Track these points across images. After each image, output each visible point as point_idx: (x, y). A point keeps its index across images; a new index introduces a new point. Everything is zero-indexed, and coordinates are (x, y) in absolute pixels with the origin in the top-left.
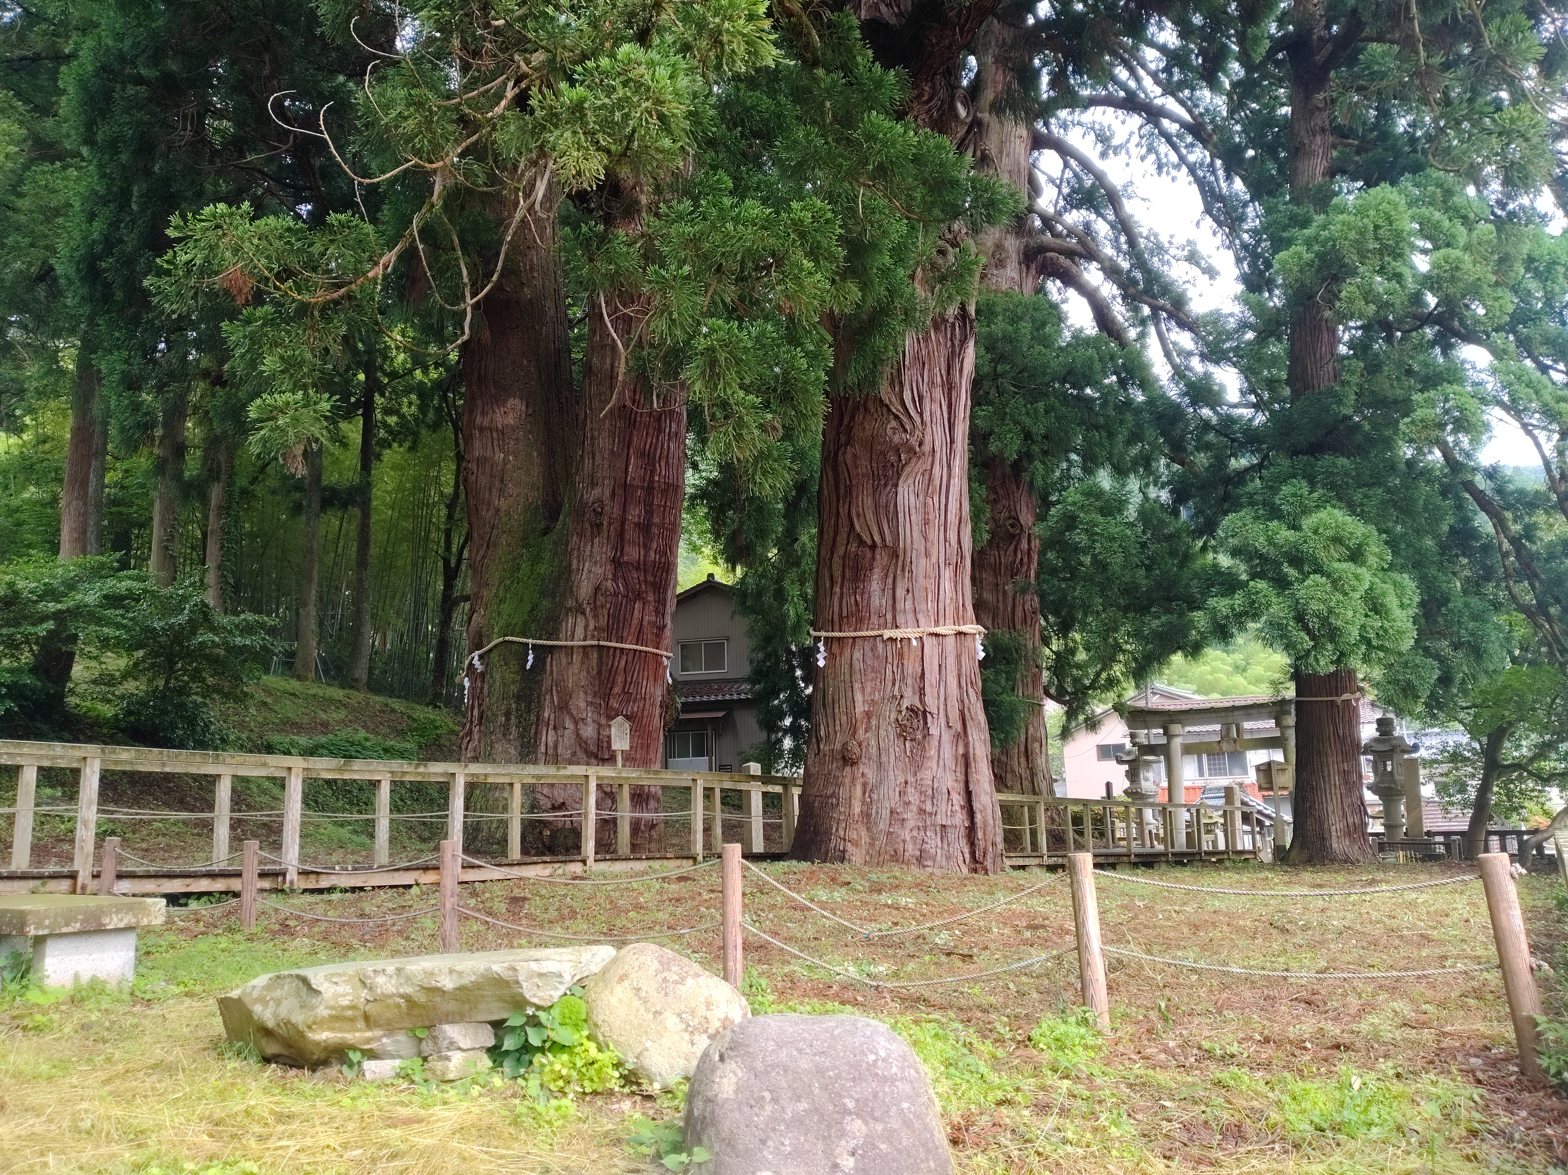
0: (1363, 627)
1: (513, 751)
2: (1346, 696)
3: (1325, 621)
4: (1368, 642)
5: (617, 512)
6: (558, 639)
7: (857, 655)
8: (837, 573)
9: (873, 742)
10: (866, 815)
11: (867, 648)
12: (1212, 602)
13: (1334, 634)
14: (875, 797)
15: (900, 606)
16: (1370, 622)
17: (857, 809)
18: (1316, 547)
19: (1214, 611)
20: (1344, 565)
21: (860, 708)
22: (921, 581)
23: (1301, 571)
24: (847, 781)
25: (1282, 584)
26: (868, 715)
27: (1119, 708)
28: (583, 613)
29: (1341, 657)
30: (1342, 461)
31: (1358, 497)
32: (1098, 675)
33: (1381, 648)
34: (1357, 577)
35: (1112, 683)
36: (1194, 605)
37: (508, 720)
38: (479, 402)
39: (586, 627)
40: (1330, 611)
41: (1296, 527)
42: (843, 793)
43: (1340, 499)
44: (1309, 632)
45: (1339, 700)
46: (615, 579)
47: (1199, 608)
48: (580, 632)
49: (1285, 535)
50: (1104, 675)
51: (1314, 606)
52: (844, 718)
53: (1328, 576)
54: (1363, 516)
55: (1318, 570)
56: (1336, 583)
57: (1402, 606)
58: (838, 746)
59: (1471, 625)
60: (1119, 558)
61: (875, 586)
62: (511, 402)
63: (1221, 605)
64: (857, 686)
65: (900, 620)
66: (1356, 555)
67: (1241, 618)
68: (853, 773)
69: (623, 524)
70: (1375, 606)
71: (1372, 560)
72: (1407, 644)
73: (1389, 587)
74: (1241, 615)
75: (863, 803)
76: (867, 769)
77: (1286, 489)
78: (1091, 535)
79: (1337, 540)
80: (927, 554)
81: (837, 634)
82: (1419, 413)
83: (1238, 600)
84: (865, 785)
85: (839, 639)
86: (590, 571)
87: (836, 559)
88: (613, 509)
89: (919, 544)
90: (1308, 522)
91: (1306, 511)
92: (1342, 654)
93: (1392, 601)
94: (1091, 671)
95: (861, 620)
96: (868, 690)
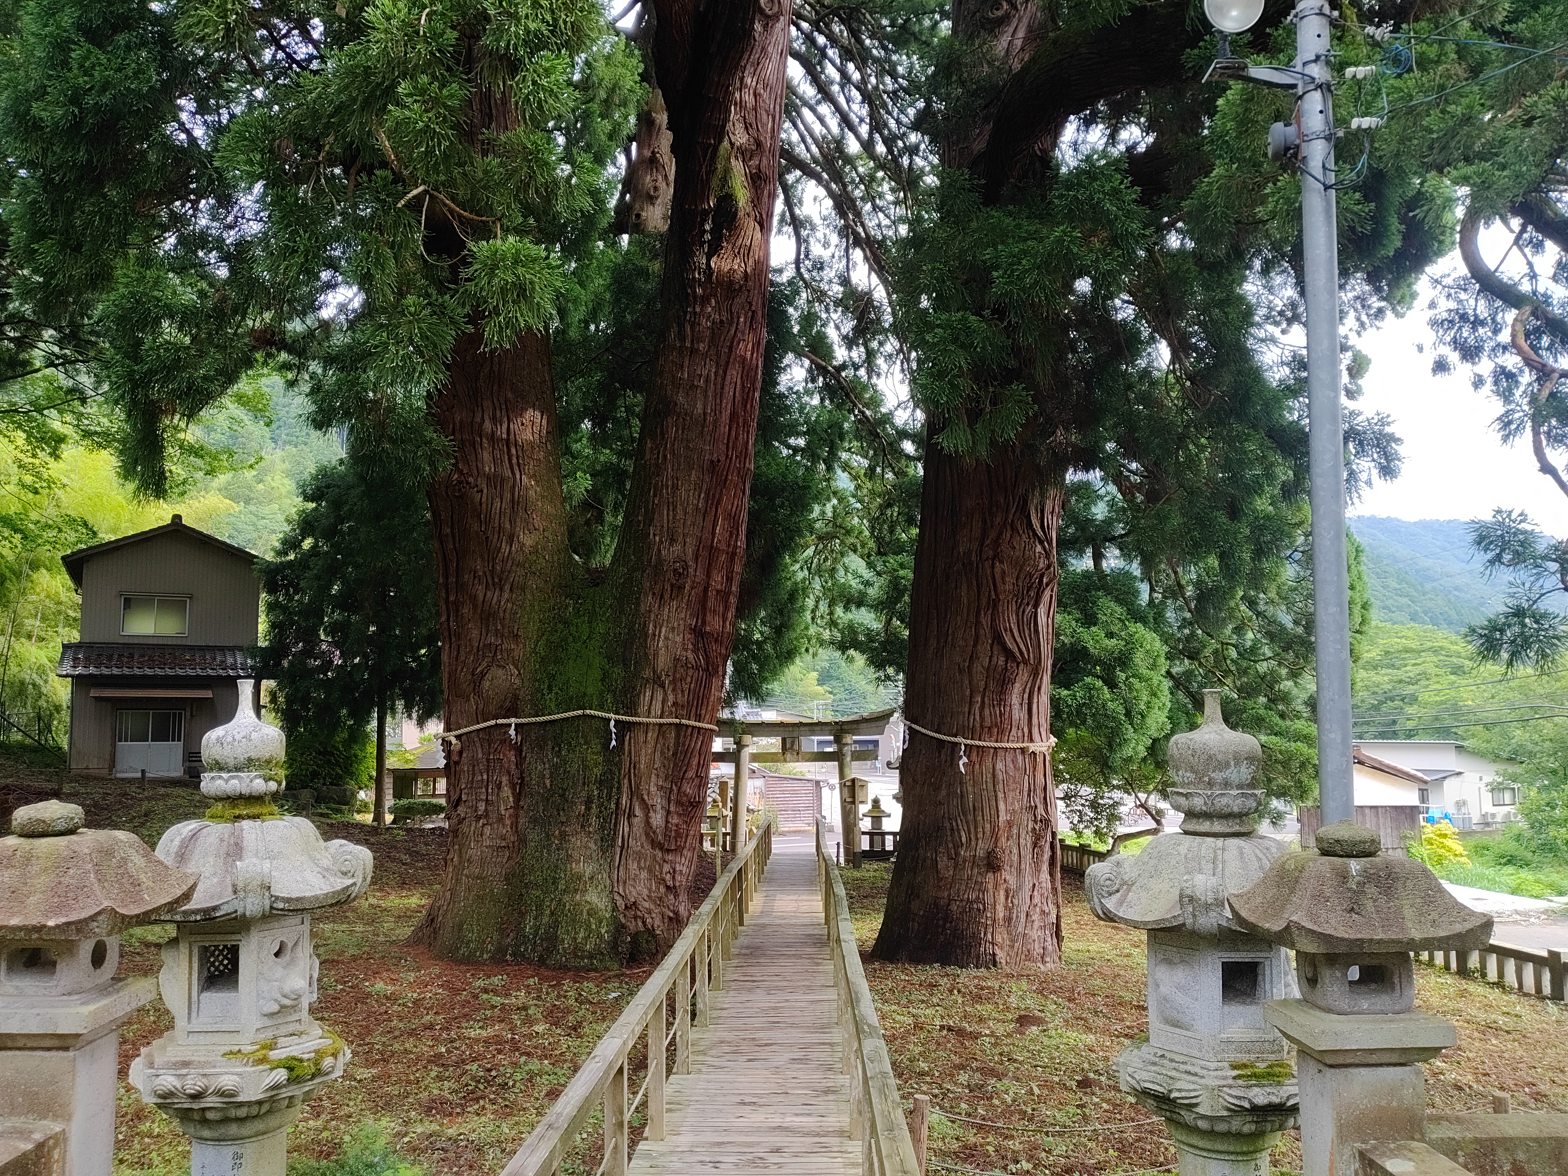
1: (592, 845)
5: (700, 576)
6: (636, 715)
7: (1000, 765)
8: (981, 683)
9: (1015, 851)
10: (1008, 920)
11: (1009, 759)
14: (1016, 902)
15: (1034, 720)
17: (1001, 913)
21: (1003, 817)
24: (990, 886)
26: (1010, 824)
28: (662, 686)
37: (588, 809)
38: (487, 403)
39: (664, 702)
42: (989, 898)
46: (695, 651)
48: (657, 707)
52: (988, 826)
58: (981, 853)
61: (1015, 698)
62: (529, 413)
64: (1000, 795)
65: (1035, 733)
68: (995, 879)
69: (706, 590)
75: (1006, 907)
76: (1008, 875)
81: (977, 743)
84: (1007, 891)
85: (978, 747)
86: (667, 638)
88: (697, 573)
95: (1001, 732)
96: (1010, 800)
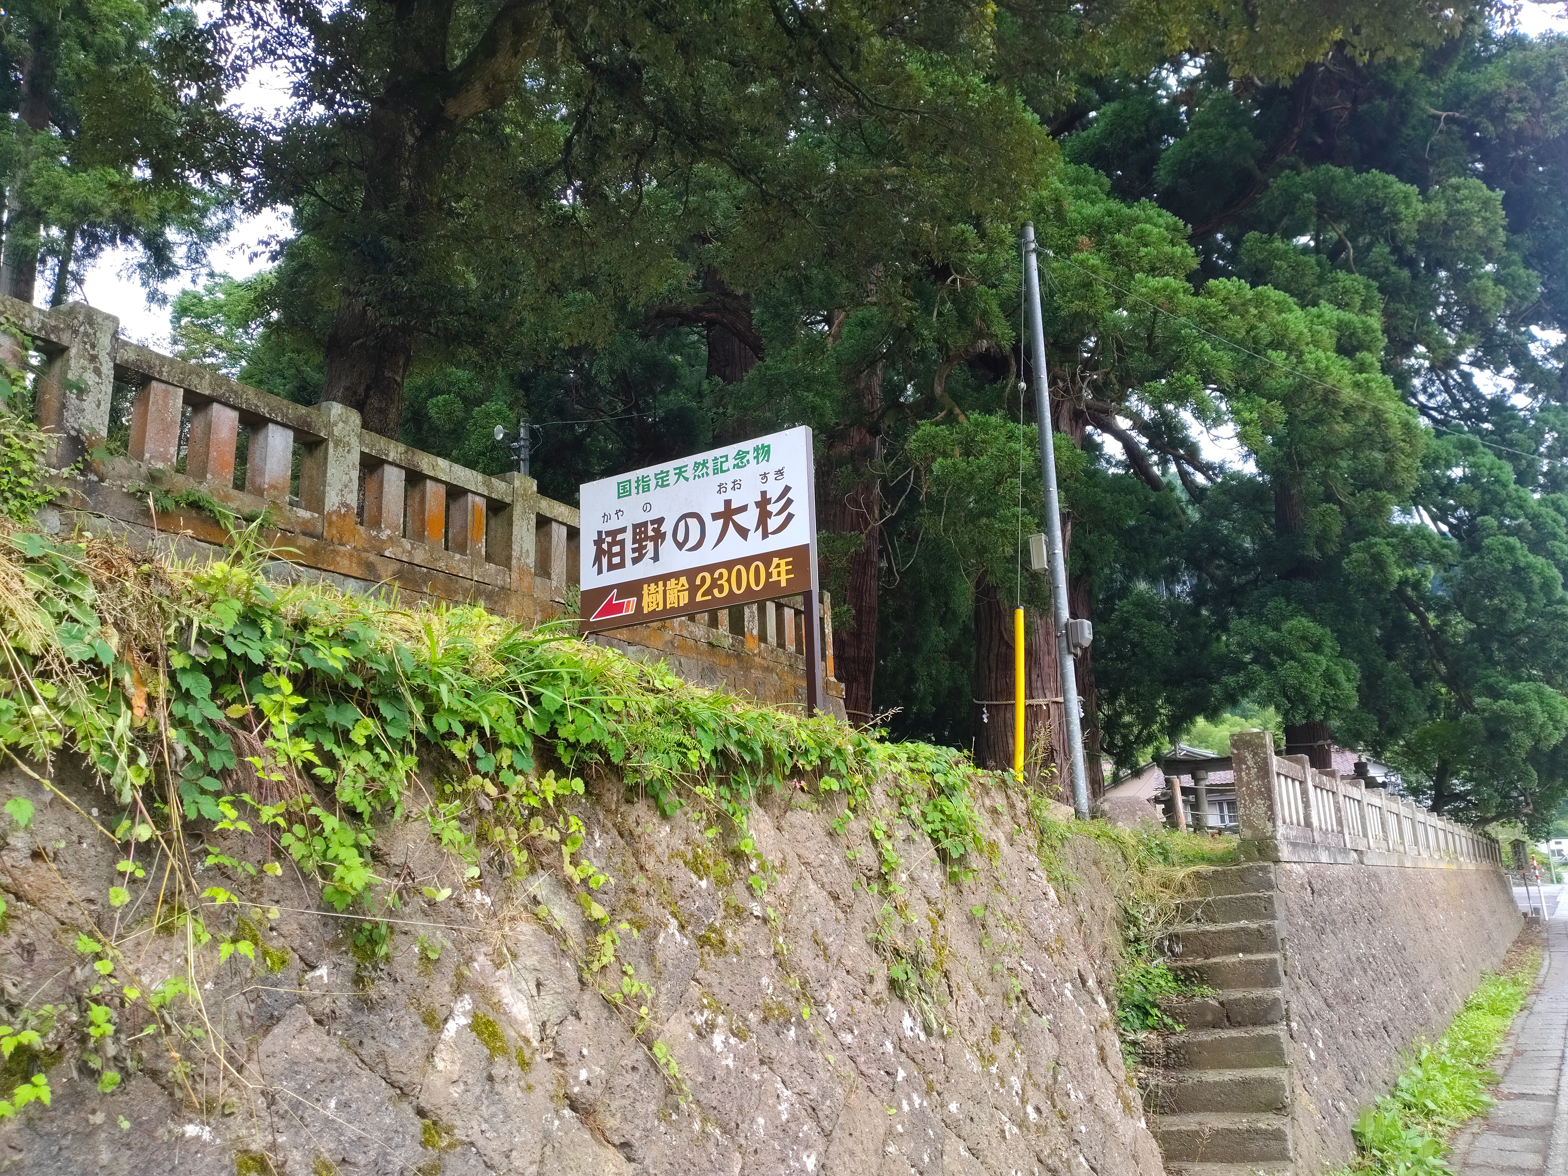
0: (1323, 694)
2: (1320, 743)
3: (1297, 691)
4: (1327, 704)
7: (1009, 715)
8: (993, 665)
12: (1224, 679)
13: (1304, 699)
15: (1034, 685)
16: (1327, 691)
18: (1290, 643)
19: (1226, 685)
20: (1310, 654)
22: (1046, 669)
23: (1282, 659)
25: (1270, 667)
27: (1158, 759)
29: (1310, 714)
30: (1308, 585)
31: (1318, 610)
32: (1140, 732)
33: (1336, 708)
34: (1317, 662)
35: (1151, 739)
36: (1213, 680)
40: (1301, 684)
41: (1277, 629)
43: (1307, 610)
44: (1288, 698)
45: (1316, 745)
47: (1216, 683)
49: (1271, 634)
50: (1145, 732)
51: (1291, 681)
53: (1299, 661)
54: (1322, 623)
55: (1293, 658)
56: (1305, 666)
57: (1348, 680)
59: (1398, 692)
60: (1160, 649)
63: (1231, 680)
64: (1009, 734)
65: (1035, 693)
66: (1317, 648)
67: (1245, 689)
70: (1330, 680)
71: (1327, 651)
72: (1354, 704)
73: (1339, 669)
74: (1243, 687)
77: (1271, 604)
78: (1141, 633)
79: (1304, 638)
80: (1049, 653)
81: (996, 703)
82: (1354, 556)
83: (1241, 677)
85: (996, 706)
87: (992, 656)
89: (1044, 648)
90: (1286, 626)
91: (1285, 619)
92: (1310, 712)
93: (1341, 677)
94: (1136, 731)
95: (1010, 694)
